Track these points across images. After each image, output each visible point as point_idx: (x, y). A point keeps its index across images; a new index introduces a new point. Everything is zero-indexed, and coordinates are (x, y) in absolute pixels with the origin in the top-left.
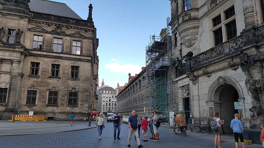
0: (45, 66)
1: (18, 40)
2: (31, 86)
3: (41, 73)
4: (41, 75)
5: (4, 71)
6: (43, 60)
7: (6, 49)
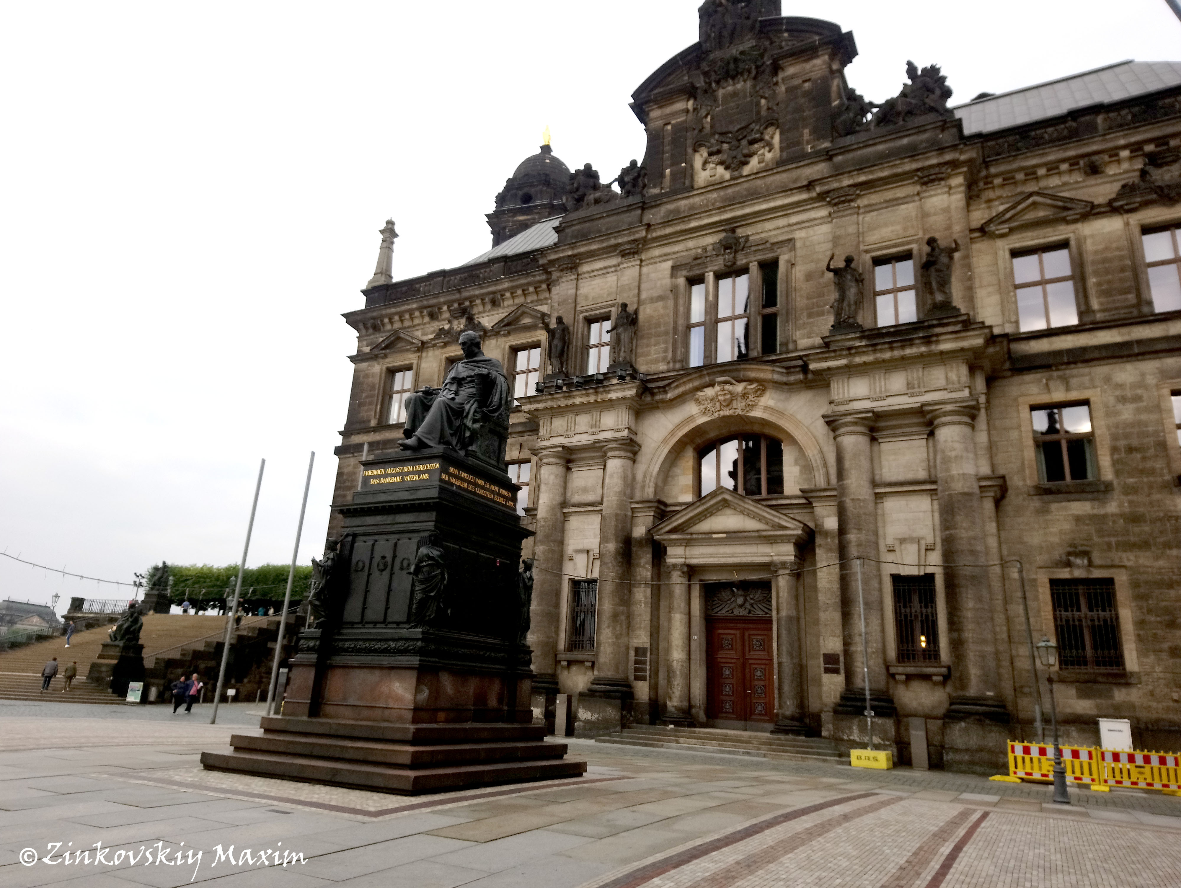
0: (1127, 413)
1: (939, 297)
2: (1069, 554)
3: (1114, 463)
4: (1117, 473)
5: (893, 478)
6: (1107, 379)
7: (887, 355)
